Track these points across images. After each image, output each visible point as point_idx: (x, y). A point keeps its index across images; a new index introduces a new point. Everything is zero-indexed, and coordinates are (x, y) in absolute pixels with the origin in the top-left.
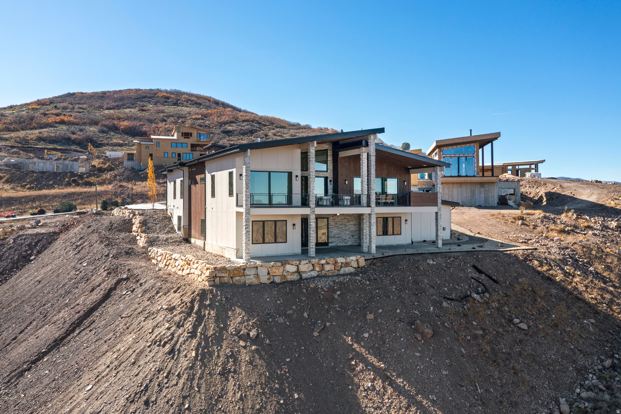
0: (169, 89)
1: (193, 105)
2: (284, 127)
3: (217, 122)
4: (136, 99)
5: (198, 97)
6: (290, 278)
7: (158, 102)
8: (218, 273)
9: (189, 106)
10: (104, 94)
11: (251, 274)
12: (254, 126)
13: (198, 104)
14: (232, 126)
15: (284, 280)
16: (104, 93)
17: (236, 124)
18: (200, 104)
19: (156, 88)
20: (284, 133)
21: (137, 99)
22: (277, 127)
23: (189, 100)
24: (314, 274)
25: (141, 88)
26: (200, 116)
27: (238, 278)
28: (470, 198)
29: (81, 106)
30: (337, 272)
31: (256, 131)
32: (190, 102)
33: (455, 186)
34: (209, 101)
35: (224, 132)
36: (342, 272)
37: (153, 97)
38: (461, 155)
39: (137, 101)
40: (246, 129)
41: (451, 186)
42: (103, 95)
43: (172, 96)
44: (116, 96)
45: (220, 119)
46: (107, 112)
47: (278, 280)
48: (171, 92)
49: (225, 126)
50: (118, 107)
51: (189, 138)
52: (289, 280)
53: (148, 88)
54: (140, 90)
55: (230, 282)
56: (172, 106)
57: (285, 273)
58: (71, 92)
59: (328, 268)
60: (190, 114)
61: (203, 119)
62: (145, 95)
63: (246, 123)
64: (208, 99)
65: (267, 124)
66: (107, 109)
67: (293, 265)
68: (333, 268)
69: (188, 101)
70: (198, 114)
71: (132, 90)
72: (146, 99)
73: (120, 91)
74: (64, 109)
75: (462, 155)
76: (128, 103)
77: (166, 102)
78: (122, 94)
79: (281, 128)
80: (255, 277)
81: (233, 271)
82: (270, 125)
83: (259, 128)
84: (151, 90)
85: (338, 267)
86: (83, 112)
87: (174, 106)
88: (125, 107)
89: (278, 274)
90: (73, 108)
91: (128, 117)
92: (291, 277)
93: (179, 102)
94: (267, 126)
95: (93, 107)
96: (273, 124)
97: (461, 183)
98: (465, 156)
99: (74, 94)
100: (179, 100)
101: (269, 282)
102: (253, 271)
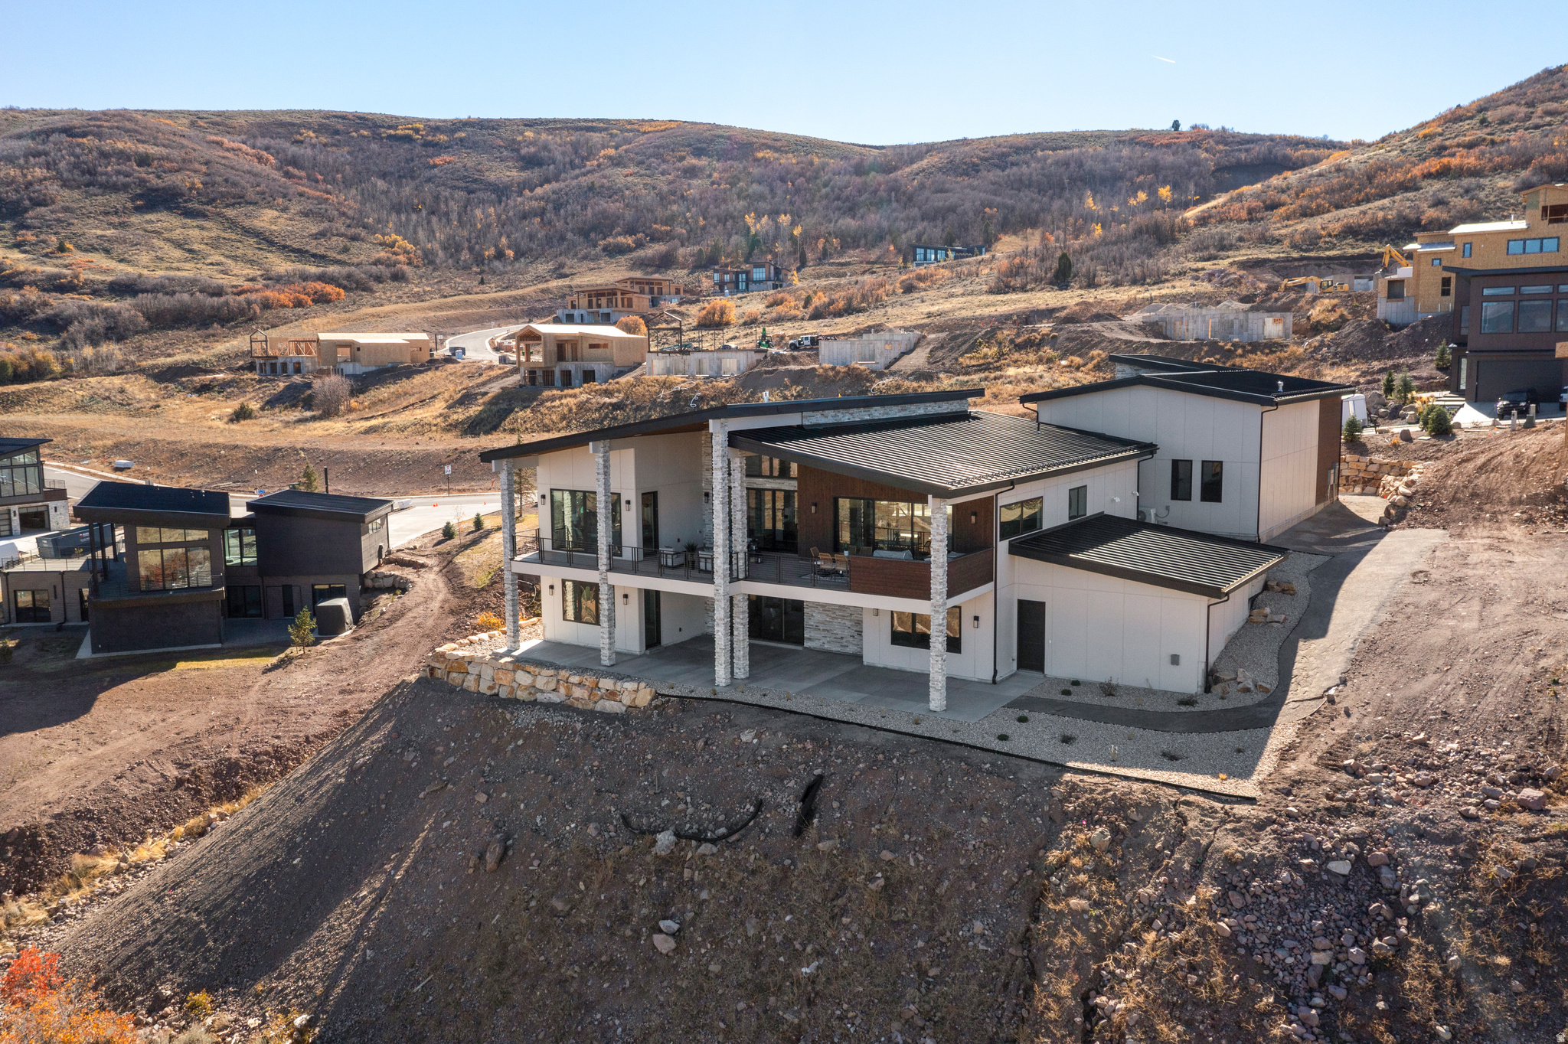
6: (519, 694)
11: (472, 673)
24: (555, 698)
27: (455, 675)
29: (1554, 106)
30: (590, 706)
36: (598, 707)
47: (503, 693)
51: (1564, 220)
52: (517, 697)
55: (443, 680)
57: (515, 685)
59: (578, 693)
67: (527, 673)
68: (586, 696)
74: (1501, 123)
80: (475, 680)
81: (453, 662)
85: (596, 696)
89: (505, 683)
90: (1528, 117)
102: (477, 668)
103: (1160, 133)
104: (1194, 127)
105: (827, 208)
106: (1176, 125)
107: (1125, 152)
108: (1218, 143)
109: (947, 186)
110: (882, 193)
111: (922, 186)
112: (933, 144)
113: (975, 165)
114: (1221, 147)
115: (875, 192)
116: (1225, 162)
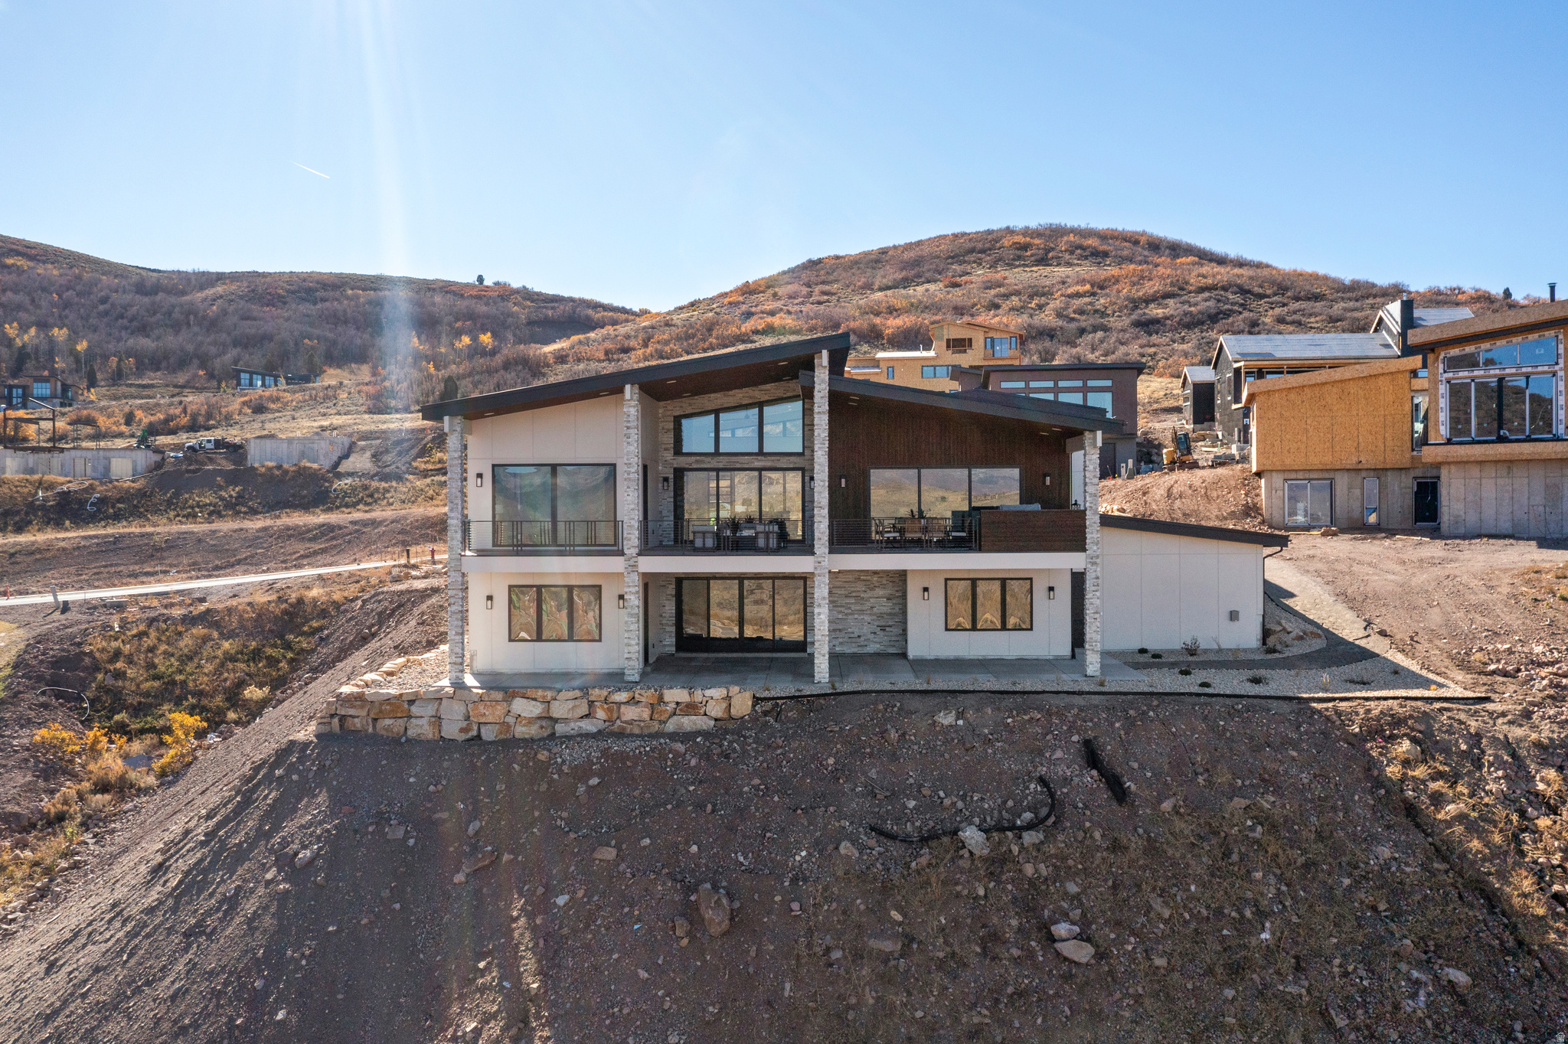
0: (1033, 224)
1: (1086, 258)
2: (1317, 297)
3: (1127, 298)
4: (950, 257)
5: (1104, 236)
6: (521, 731)
7: (1000, 260)
8: (339, 707)
9: (1076, 262)
10: (883, 253)
11: (423, 714)
12: (1227, 301)
13: (1098, 256)
14: (1166, 306)
15: (503, 736)
16: (884, 251)
17: (1177, 300)
18: (1106, 254)
19: (1004, 226)
20: (1311, 315)
21: (952, 258)
22: (1297, 299)
23: (1080, 247)
24: (588, 726)
25: (968, 231)
26: (1088, 287)
27: (388, 722)
28: (1541, 509)
29: (827, 288)
31: (1228, 314)
32: (1079, 251)
33: (1490, 471)
34: (1136, 243)
35: (1138, 324)
36: (671, 726)
37: (990, 249)
38: (1508, 371)
39: (952, 264)
40: (1200, 312)
41: (1475, 471)
42: (878, 259)
43: (1037, 241)
44: (906, 256)
45: (1137, 291)
46: (879, 295)
47: (489, 734)
48: (1037, 233)
49: (1146, 307)
50: (905, 283)
51: (965, 351)
52: (517, 736)
53: (982, 229)
54: (964, 234)
55: (367, 730)
56: (1033, 266)
57: (510, 720)
58: (815, 257)
60: (1064, 283)
61: (1093, 294)
62: (969, 245)
63: (1206, 295)
64: (1133, 239)
65: (1268, 292)
66: (881, 289)
67: (535, 699)
68: (647, 716)
69: (1073, 249)
70: (1083, 282)
71: (944, 237)
72: (971, 257)
73: (919, 243)
74: (790, 297)
75: (1513, 371)
76: (929, 271)
77: (1019, 258)
78: (922, 250)
79: (1309, 299)
80: (430, 723)
81: (381, 704)
82: (1275, 294)
83: (1242, 305)
84: (989, 232)
85: (661, 713)
86: (828, 301)
87: (1037, 265)
88: (923, 279)
89: (490, 719)
90: (810, 295)
91: (912, 305)
92: (524, 729)
93: (1051, 255)
94: (1268, 297)
95: (852, 287)
96: (1287, 289)
97: (1511, 461)
98: (1523, 374)
99: (820, 261)
100: (1053, 249)
101: (463, 737)
102: (430, 707)
103: (467, 285)
104: (497, 284)
105: (108, 325)
106: (480, 279)
107: (438, 299)
108: (524, 299)
109: (255, 314)
110: (176, 315)
111: (225, 313)
112: (223, 274)
113: (280, 296)
114: (529, 303)
115: (169, 314)
116: (533, 317)
